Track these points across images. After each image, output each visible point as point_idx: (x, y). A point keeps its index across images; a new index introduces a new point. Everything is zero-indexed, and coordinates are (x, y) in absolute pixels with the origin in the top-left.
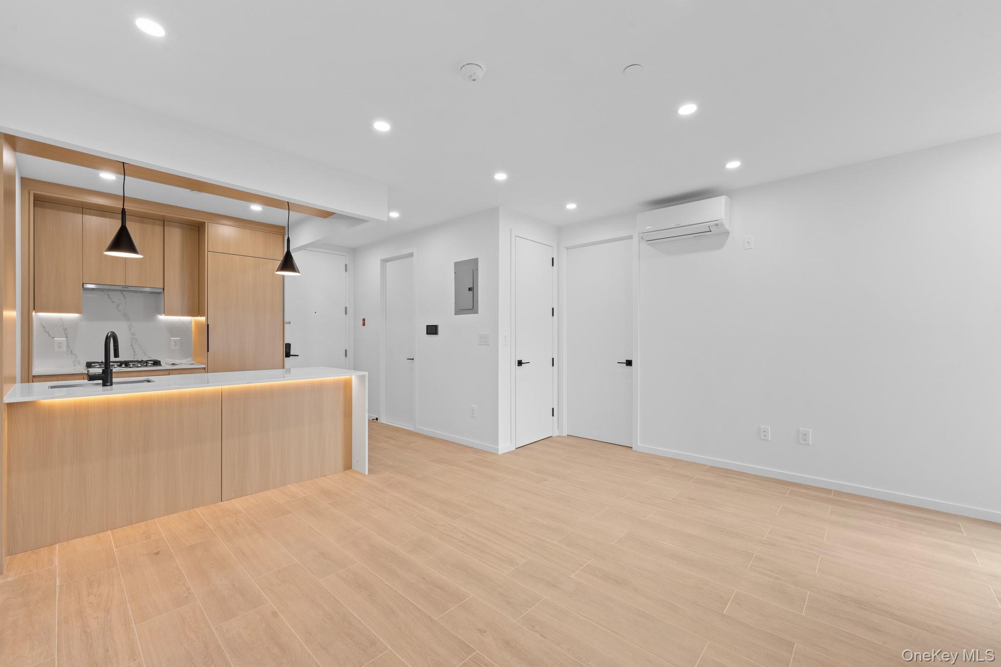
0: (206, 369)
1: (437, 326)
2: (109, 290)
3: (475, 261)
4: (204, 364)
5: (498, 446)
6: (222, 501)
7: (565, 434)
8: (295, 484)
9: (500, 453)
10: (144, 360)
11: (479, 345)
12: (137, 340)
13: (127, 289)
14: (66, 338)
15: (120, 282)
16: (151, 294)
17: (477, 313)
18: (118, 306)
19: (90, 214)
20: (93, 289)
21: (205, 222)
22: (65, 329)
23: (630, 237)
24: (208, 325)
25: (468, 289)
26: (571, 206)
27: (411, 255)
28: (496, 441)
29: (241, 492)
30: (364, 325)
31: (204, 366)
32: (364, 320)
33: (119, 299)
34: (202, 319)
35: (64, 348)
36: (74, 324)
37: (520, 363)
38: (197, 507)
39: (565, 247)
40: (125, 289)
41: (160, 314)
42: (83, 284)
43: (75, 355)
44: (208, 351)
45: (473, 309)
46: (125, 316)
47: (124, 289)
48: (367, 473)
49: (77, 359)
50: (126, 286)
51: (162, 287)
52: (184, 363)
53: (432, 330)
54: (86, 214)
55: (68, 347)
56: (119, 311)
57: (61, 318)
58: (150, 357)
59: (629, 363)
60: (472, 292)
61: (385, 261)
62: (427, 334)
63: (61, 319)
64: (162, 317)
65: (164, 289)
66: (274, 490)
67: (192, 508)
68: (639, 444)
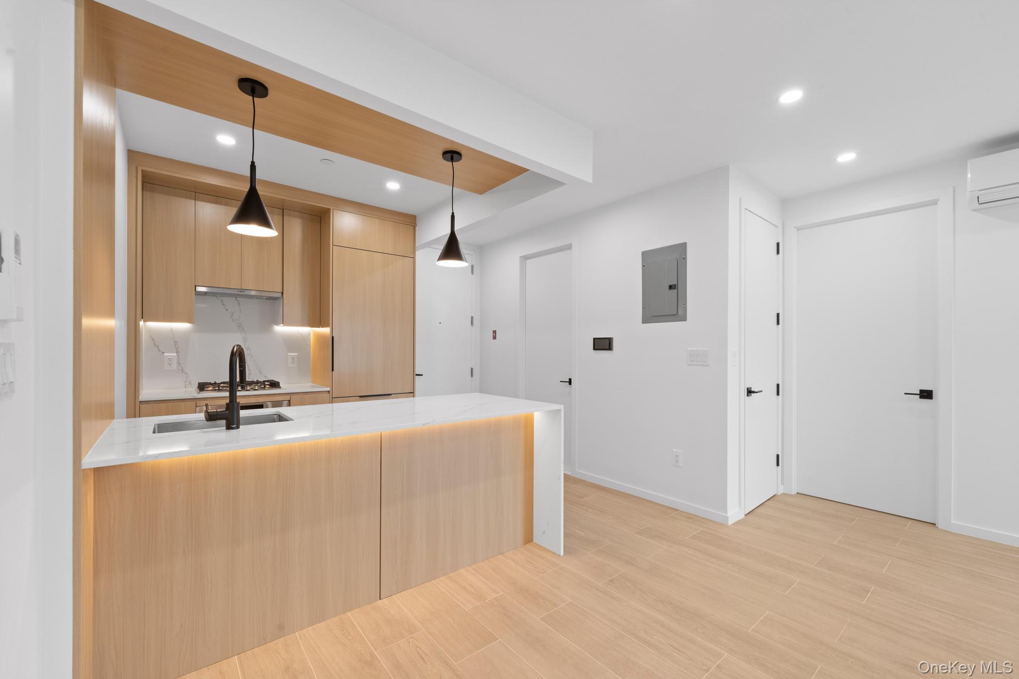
0: (331, 392)
1: (612, 338)
2: (223, 295)
3: (683, 247)
4: (328, 387)
5: (726, 512)
6: (380, 599)
7: (794, 492)
8: (468, 567)
9: (730, 523)
10: (260, 380)
11: (688, 365)
12: (252, 356)
13: (243, 293)
14: (177, 353)
15: (235, 284)
16: (267, 301)
17: (685, 320)
18: (232, 315)
19: (203, 201)
20: (205, 293)
21: (330, 209)
22: (176, 343)
23: (935, 203)
24: (333, 337)
25: (668, 287)
26: (847, 157)
27: (569, 247)
28: (724, 507)
29: (404, 585)
30: (495, 338)
31: (328, 389)
32: (495, 332)
33: (233, 306)
34: (326, 330)
35: (175, 365)
36: (186, 335)
37: (750, 392)
38: (350, 610)
39: (795, 228)
40: (240, 295)
41: (277, 324)
42: (195, 286)
43: (186, 374)
44: (333, 370)
45: (677, 314)
46: (239, 326)
47: (239, 293)
48: (562, 553)
49: (188, 379)
50: (242, 290)
51: (281, 291)
52: (306, 386)
53: (603, 344)
54: (198, 200)
55: (179, 364)
56: (233, 321)
57: (171, 329)
58: (265, 377)
59: (926, 394)
60: (676, 290)
61: (525, 258)
62: (594, 349)
63: (172, 332)
64: (280, 329)
65: (282, 293)
66: (443, 578)
67: (344, 613)
68: (952, 521)
